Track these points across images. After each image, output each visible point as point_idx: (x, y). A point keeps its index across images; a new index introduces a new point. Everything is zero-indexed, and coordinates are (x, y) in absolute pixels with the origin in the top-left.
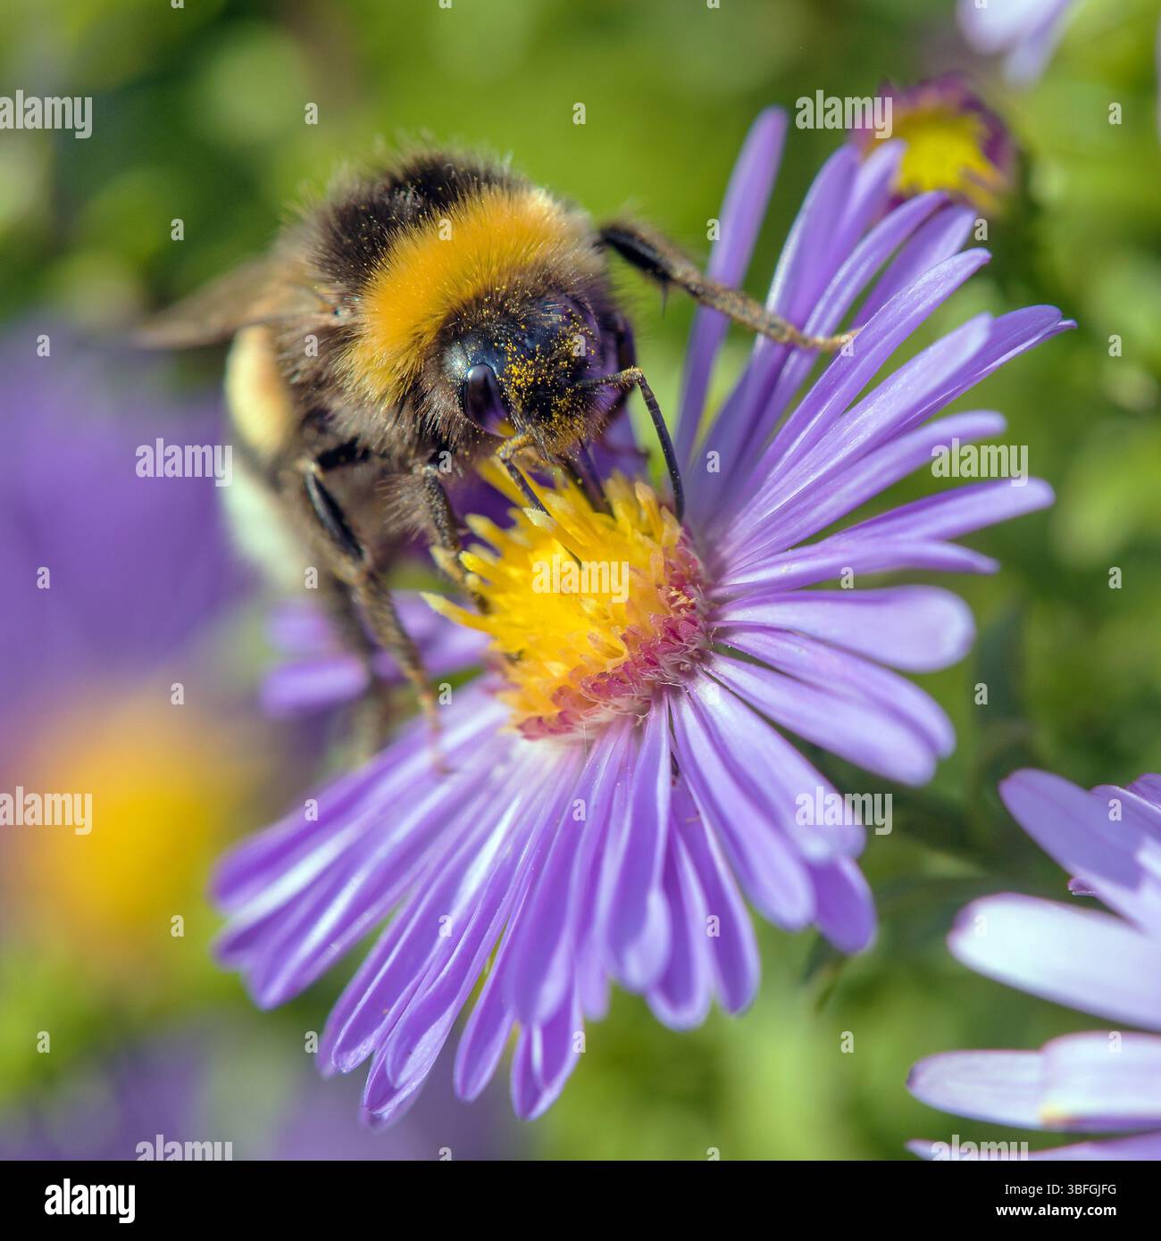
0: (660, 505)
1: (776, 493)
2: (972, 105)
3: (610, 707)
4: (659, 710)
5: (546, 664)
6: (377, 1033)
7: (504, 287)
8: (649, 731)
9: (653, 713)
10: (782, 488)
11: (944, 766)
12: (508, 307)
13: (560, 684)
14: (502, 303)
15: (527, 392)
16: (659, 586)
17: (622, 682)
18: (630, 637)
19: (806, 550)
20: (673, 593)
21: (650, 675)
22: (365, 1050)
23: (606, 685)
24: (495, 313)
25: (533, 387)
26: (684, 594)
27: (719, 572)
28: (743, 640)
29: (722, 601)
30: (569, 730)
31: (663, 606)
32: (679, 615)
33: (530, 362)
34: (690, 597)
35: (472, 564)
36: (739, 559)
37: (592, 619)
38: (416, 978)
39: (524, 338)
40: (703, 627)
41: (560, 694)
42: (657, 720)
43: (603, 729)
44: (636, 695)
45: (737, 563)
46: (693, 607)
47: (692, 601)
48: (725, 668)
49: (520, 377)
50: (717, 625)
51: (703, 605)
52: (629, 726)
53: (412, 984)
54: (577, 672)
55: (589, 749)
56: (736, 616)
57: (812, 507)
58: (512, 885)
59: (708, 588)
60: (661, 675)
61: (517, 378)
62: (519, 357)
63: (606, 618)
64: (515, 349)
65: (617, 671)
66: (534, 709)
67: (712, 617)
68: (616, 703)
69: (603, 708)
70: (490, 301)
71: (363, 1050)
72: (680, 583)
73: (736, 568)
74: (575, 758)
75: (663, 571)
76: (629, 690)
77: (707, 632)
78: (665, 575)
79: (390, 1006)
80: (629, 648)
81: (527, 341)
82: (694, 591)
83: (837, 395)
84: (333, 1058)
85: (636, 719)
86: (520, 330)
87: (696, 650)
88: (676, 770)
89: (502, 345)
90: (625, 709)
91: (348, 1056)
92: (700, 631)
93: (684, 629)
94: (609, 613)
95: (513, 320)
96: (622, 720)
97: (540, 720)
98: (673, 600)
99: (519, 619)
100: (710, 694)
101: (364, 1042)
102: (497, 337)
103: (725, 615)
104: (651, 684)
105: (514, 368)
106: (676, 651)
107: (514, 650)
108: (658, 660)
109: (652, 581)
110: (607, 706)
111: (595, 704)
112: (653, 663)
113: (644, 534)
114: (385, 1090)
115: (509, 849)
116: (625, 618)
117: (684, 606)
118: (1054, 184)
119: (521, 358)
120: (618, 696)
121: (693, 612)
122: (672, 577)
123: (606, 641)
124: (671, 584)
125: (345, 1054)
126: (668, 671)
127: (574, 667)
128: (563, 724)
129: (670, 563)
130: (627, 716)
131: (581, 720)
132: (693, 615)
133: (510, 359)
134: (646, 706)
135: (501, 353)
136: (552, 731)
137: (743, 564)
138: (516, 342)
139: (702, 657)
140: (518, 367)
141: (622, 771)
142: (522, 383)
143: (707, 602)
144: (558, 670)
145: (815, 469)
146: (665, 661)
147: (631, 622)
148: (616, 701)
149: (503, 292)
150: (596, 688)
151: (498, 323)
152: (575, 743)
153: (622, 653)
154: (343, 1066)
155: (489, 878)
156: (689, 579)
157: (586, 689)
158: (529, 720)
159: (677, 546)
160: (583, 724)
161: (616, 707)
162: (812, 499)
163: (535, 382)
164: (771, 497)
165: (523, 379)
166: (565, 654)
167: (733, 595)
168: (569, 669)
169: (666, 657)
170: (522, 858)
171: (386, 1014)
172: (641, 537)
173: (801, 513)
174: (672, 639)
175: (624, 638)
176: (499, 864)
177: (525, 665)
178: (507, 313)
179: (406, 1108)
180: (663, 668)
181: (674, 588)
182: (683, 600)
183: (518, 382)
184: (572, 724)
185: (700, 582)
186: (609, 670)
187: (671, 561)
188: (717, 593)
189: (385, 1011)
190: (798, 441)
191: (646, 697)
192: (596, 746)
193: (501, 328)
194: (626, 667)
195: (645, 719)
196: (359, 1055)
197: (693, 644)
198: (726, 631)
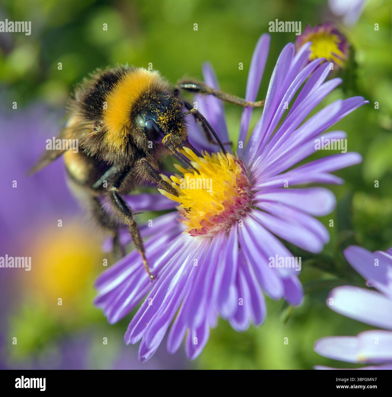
0: (235, 161)
1: (273, 157)
2: (335, 32)
3: (218, 226)
4: (234, 227)
5: (198, 212)
6: (144, 331)
7: (149, 91)
8: (231, 234)
9: (232, 228)
10: (274, 156)
11: (326, 246)
12: (152, 97)
13: (203, 218)
14: (150, 97)
15: (168, 124)
16: (234, 187)
17: (222, 218)
18: (225, 203)
19: (282, 176)
20: (239, 189)
21: (231, 216)
22: (140, 337)
23: (217, 219)
24: (149, 101)
25: (169, 122)
26: (243, 190)
27: (254, 182)
28: (261, 205)
29: (255, 192)
30: (205, 233)
31: (236, 194)
32: (241, 196)
33: (165, 114)
34: (244, 190)
35: (174, 180)
36: (261, 178)
37: (213, 198)
38: (156, 313)
39: (161, 106)
40: (248, 200)
41: (202, 222)
42: (234, 230)
43: (216, 233)
44: (227, 222)
45: (260, 180)
46: (245, 194)
47: (245, 192)
48: (256, 214)
49: (163, 120)
50: (253, 200)
51: (249, 193)
52: (224, 232)
53: (155, 315)
54: (208, 215)
55: (212, 239)
56: (259, 197)
57: (283, 162)
58: (187, 283)
59: (250, 188)
60: (235, 215)
61: (163, 121)
62: (161, 113)
63: (217, 197)
64: (159, 111)
65: (221, 215)
66: (194, 226)
67: (251, 197)
68: (221, 225)
69: (216, 226)
70: (145, 97)
71: (139, 337)
72: (241, 186)
73: (259, 181)
74: (207, 242)
75: (236, 182)
76: (225, 220)
77: (250, 202)
78: (236, 183)
79: (148, 323)
80: (225, 207)
81: (162, 107)
82: (246, 189)
83: (292, 125)
84: (130, 339)
85: (227, 230)
86: (159, 104)
87: (246, 208)
88: (239, 246)
89: (154, 111)
90: (223, 227)
91: (134, 338)
92: (248, 201)
93: (242, 201)
94: (218, 196)
95: (155, 101)
96: (223, 230)
97: (196, 230)
98: (239, 191)
99: (189, 197)
100: (250, 222)
101: (139, 334)
102: (152, 109)
103: (256, 196)
104: (232, 219)
105: (161, 117)
106: (240, 208)
107: (188, 207)
108: (234, 211)
109: (232, 185)
110: (217, 226)
111: (214, 225)
112: (232, 212)
113: (229, 170)
114: (145, 350)
115: (186, 272)
116: (223, 197)
117: (243, 193)
118: (361, 57)
119: (162, 114)
120: (221, 222)
121: (246, 195)
122: (239, 184)
123: (217, 204)
124: (238, 186)
125: (133, 338)
126: (237, 214)
127: (207, 213)
128: (203, 231)
129: (238, 180)
130: (224, 229)
131: (209, 230)
132: (245, 196)
133: (158, 115)
134: (230, 226)
135: (155, 114)
136: (200, 234)
137: (261, 180)
138: (159, 109)
139: (248, 210)
140: (162, 117)
141: (222, 247)
142: (165, 122)
143: (250, 192)
144: (202, 214)
145: (285, 149)
146: (236, 211)
147: (225, 198)
148: (220, 224)
149: (148, 93)
150: (214, 220)
151: (150, 104)
152: (207, 237)
153: (222, 208)
154: (133, 342)
155: (179, 281)
156: (244, 184)
157: (211, 220)
158: (192, 230)
159: (240, 174)
160: (210, 231)
161: (221, 226)
162: (284, 159)
163: (169, 120)
164: (271, 159)
165: (165, 120)
166: (204, 209)
167: (258, 190)
168: (205, 214)
169: (237, 210)
170: (190, 274)
171: (146, 325)
172: (229, 171)
173: (280, 164)
174: (239, 204)
175: (223, 204)
176: (183, 276)
177: (191, 212)
178: (152, 99)
179: (152, 355)
180: (236, 213)
181: (239, 188)
182: (242, 191)
183: (164, 122)
184: (206, 231)
185: (248, 185)
186: (218, 214)
187: (238, 179)
188: (253, 189)
189: (146, 324)
190: (279, 140)
191: (230, 223)
192: (214, 238)
193: (152, 105)
194: (224, 213)
195: (230, 230)
196: (138, 338)
197: (245, 206)
198: (256, 202)
